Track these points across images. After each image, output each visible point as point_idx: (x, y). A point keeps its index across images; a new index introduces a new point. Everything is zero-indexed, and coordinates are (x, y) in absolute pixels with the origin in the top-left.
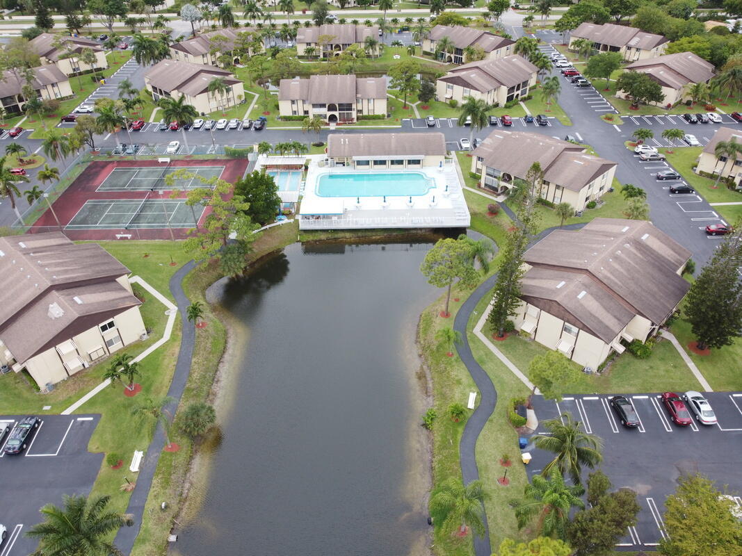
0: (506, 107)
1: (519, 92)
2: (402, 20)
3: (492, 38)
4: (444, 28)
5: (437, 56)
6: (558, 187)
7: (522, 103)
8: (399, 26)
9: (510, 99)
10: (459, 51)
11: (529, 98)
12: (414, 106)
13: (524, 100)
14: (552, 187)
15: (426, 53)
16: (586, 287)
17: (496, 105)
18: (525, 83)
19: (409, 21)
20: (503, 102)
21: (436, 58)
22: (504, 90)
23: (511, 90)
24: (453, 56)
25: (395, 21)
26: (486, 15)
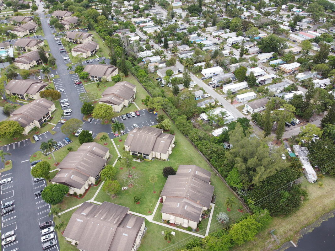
0: (30, 35)
1: (33, 31)
2: (6, 15)
3: (28, 18)
4: (15, 17)
5: (14, 25)
6: (31, 47)
7: (34, 34)
8: (5, 17)
9: (30, 33)
10: (19, 23)
11: (37, 32)
12: (6, 38)
13: (35, 33)
14: (30, 47)
15: (12, 24)
16: (25, 58)
17: (27, 35)
18: (34, 29)
19: (8, 15)
20: (29, 33)
21: (15, 25)
22: (28, 31)
23: (30, 30)
24: (19, 24)
25: (4, 16)
26: (32, 11)
